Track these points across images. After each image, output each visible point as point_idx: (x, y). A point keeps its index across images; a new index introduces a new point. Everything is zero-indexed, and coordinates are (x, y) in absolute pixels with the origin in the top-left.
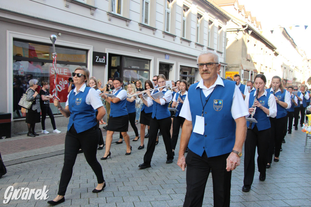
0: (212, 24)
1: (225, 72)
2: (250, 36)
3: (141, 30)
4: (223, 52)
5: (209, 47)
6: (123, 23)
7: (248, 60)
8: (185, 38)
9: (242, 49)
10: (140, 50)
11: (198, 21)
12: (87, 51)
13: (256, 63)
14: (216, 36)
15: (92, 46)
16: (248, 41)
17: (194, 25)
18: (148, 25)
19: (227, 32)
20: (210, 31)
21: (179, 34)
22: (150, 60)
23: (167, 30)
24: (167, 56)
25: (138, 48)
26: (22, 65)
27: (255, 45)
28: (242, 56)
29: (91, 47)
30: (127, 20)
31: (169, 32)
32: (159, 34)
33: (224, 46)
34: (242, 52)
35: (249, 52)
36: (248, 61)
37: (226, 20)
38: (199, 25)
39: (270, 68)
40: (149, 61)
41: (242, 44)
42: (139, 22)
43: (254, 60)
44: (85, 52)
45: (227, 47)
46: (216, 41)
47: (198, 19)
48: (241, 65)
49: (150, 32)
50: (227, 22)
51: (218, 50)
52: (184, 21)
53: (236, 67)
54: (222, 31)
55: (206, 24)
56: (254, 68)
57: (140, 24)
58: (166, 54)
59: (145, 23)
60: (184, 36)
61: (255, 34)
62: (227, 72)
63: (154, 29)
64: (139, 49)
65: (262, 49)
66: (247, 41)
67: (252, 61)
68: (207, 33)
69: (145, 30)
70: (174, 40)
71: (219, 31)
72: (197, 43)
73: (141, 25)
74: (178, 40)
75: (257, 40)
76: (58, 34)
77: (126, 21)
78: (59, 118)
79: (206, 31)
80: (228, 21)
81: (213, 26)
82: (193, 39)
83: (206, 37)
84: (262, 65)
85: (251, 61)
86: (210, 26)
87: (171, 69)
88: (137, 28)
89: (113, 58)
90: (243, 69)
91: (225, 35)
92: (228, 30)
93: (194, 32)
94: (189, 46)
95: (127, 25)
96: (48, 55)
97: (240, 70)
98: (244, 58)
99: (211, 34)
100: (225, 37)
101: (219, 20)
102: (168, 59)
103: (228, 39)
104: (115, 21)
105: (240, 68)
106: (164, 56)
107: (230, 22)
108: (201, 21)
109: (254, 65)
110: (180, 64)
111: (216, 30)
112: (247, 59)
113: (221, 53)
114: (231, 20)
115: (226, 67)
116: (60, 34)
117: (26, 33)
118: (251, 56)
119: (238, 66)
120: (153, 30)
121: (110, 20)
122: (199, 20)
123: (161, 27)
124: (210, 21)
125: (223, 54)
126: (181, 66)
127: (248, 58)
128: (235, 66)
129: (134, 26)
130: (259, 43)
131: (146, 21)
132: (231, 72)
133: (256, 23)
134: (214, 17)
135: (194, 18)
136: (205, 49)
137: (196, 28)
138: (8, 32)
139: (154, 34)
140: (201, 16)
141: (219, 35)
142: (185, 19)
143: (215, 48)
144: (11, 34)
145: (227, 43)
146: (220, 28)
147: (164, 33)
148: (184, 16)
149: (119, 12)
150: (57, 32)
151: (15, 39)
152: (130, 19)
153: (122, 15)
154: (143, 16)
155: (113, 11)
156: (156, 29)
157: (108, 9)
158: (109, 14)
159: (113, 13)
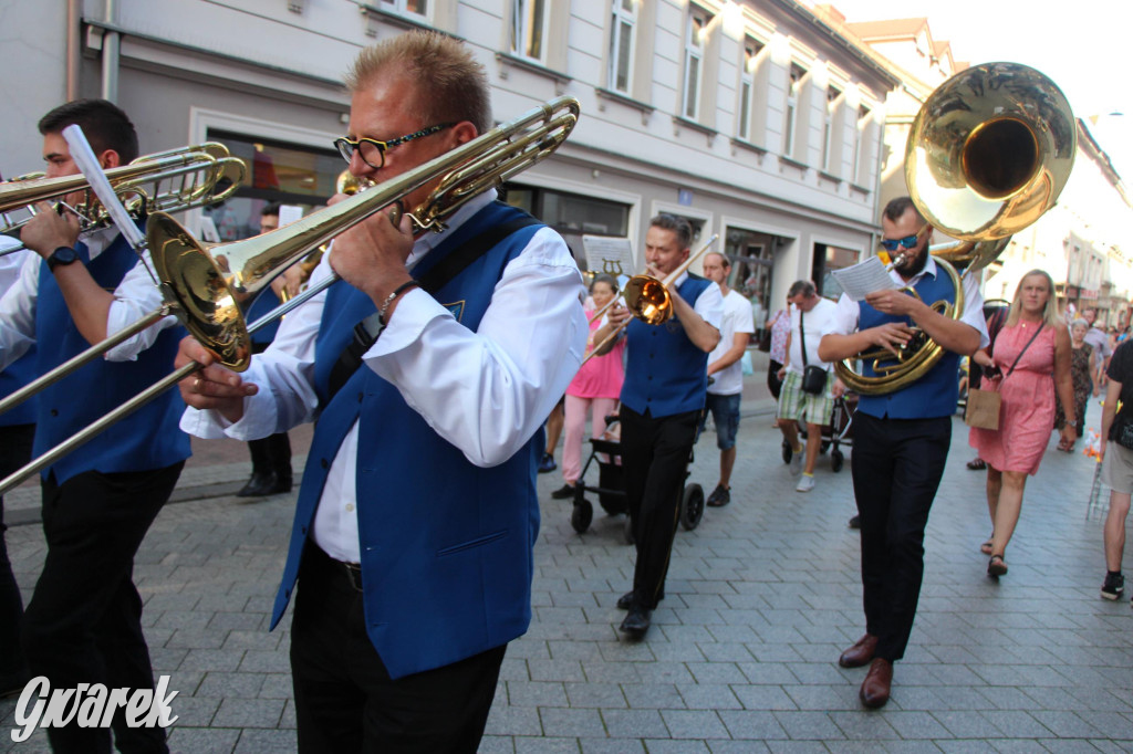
0: (839, 99)
1: (876, 254)
4: (871, 187)
5: (826, 171)
6: (545, 88)
8: (747, 140)
10: (596, 173)
11: (790, 88)
14: (849, 136)
17: (777, 100)
18: (628, 94)
19: (888, 127)
20: (830, 119)
21: (727, 126)
22: (629, 206)
23: (691, 112)
24: (686, 196)
25: (592, 167)
26: (231, 209)
30: (560, 79)
31: (695, 120)
32: (662, 124)
33: (873, 170)
37: (885, 87)
38: (794, 101)
40: (625, 209)
42: (599, 84)
45: (884, 176)
46: (848, 154)
47: (791, 80)
49: (633, 117)
50: (889, 93)
51: (856, 183)
52: (746, 87)
54: (870, 124)
55: (818, 98)
57: (603, 93)
58: (680, 188)
59: (618, 88)
60: (743, 133)
63: (644, 109)
64: (595, 169)
68: (820, 126)
69: (616, 112)
70: (710, 145)
71: (862, 123)
72: (787, 157)
73: (604, 95)
74: (722, 146)
76: (340, 117)
77: (556, 81)
79: (816, 120)
80: (892, 89)
81: (842, 106)
82: (774, 145)
83: (815, 139)
86: (832, 105)
87: (696, 236)
88: (590, 103)
89: (511, 194)
91: (881, 136)
92: (889, 120)
93: (776, 121)
94: (757, 166)
95: (560, 95)
96: (310, 180)
99: (832, 129)
100: (880, 143)
101: (861, 86)
102: (689, 203)
103: (889, 147)
104: (520, 80)
106: (673, 194)
107: (898, 91)
108: (804, 88)
110: (726, 221)
111: (850, 117)
113: (865, 192)
114: (900, 88)
120: (642, 111)
122: (797, 86)
123: (667, 102)
124: (831, 88)
125: (871, 196)
126: (730, 228)
131: (622, 82)
134: (847, 76)
135: (780, 78)
136: (812, 176)
137: (784, 109)
138: (194, 111)
139: (645, 123)
140: (802, 72)
141: (860, 135)
142: (749, 79)
143: (846, 174)
144: (202, 117)
145: (885, 160)
146: (864, 111)
147: (681, 122)
148: (746, 70)
149: (535, 52)
150: (337, 111)
151: (213, 133)
152: (570, 75)
153: (542, 63)
154: (612, 66)
155: (515, 49)
156: (652, 110)
157: (500, 44)
158: (503, 58)
159: (514, 55)
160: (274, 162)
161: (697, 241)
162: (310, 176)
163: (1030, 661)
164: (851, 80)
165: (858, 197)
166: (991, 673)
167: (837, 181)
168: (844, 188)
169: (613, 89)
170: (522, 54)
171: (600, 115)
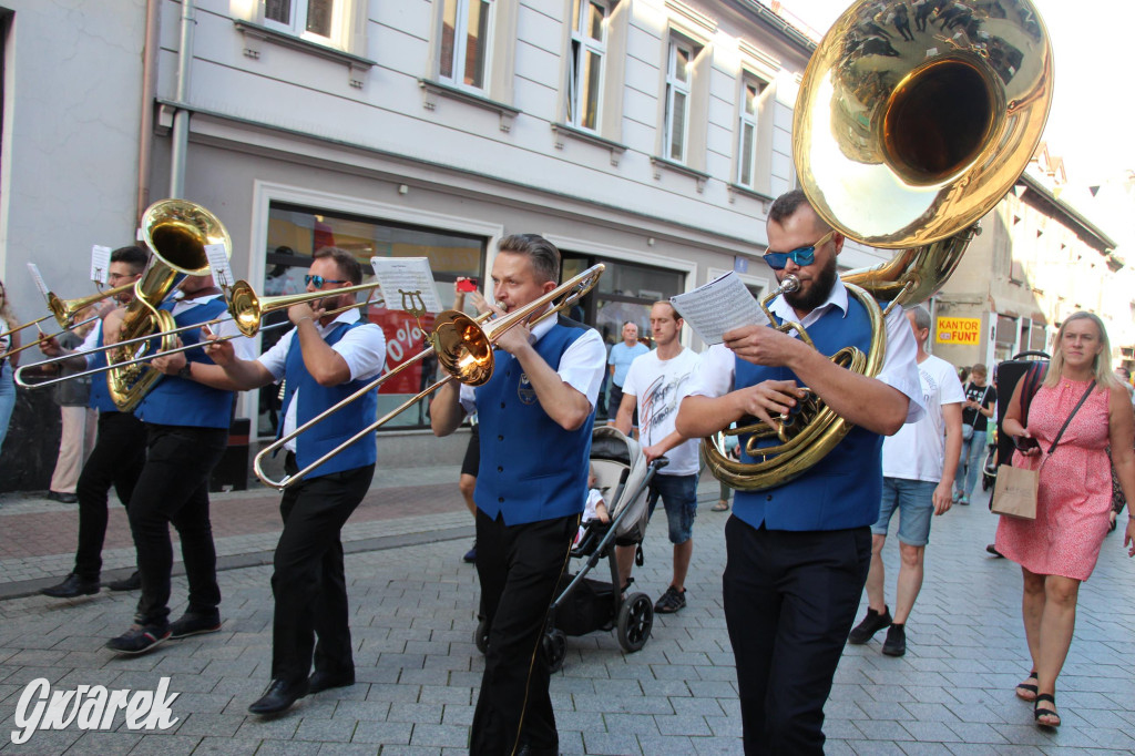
1: (936, 320)
2: (1023, 204)
3: (657, 178)
6: (601, 158)
7: (1017, 283)
9: (995, 246)
10: (652, 241)
12: (485, 240)
13: (1041, 293)
15: (502, 226)
16: (1017, 220)
18: (683, 162)
22: (684, 274)
23: (745, 179)
24: (742, 263)
25: (647, 235)
26: (291, 279)
27: (1039, 234)
28: (994, 269)
29: (498, 228)
30: (615, 148)
31: (750, 187)
32: (718, 191)
34: (994, 255)
35: (1016, 255)
36: (1014, 287)
40: (680, 277)
41: (995, 229)
42: (653, 154)
43: (1034, 282)
44: (479, 243)
48: (990, 299)
49: (688, 185)
53: (973, 304)
56: (1032, 309)
57: (657, 161)
58: (736, 256)
59: (672, 157)
61: (1039, 196)
62: (941, 319)
63: (699, 177)
64: (650, 237)
65: (1063, 246)
66: (1012, 220)
67: (1028, 285)
69: (671, 180)
73: (659, 163)
75: (1047, 218)
76: (399, 188)
77: (611, 150)
78: (389, 440)
84: (1061, 298)
85: (1023, 285)
88: (646, 171)
89: (566, 262)
90: (994, 310)
95: (615, 164)
97: (986, 313)
98: (1001, 276)
102: (745, 271)
104: (576, 150)
105: (987, 306)
106: (730, 262)
109: (1033, 298)
112: (1010, 277)
115: (937, 301)
116: (404, 189)
117: (307, 187)
118: (1025, 270)
119: (979, 301)
120: (697, 179)
121: (559, 147)
123: (722, 169)
127: (1015, 276)
128: (970, 300)
129: (637, 167)
130: (1053, 226)
131: (677, 151)
132: (956, 320)
133: (1048, 160)
138: (258, 183)
139: (700, 191)
144: (267, 189)
147: (735, 189)
149: (590, 122)
150: (395, 182)
151: (275, 205)
152: (625, 144)
153: (597, 133)
154: (666, 135)
155: (570, 120)
156: (707, 177)
157: (556, 115)
158: (559, 129)
159: (570, 125)
160: (333, 232)
162: (369, 246)
169: (668, 158)
170: (577, 124)
171: (655, 183)
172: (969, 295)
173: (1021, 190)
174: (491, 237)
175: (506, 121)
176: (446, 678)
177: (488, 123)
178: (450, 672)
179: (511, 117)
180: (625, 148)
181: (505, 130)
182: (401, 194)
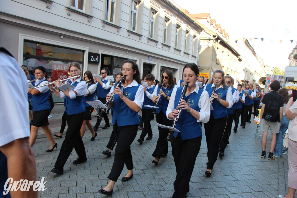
0: (189, 33)
3: (129, 36)
4: (197, 56)
5: (185, 52)
6: (114, 30)
7: (218, 64)
8: (166, 44)
9: (213, 55)
10: (128, 52)
11: (176, 30)
12: (84, 51)
13: (223, 67)
14: (191, 43)
15: (88, 48)
16: (218, 48)
17: (173, 33)
18: (136, 32)
19: (201, 40)
20: (186, 38)
21: (161, 40)
23: (151, 36)
24: (150, 58)
26: (30, 62)
27: (223, 52)
28: (212, 60)
29: (87, 48)
30: (118, 28)
31: (153, 38)
32: (144, 40)
33: (197, 52)
34: (212, 57)
35: (218, 57)
36: (217, 65)
37: (200, 30)
38: (177, 34)
39: (235, 71)
41: (213, 50)
42: (128, 29)
43: (222, 64)
44: (82, 52)
45: (200, 53)
46: (191, 47)
47: (177, 28)
48: (211, 68)
49: (137, 38)
50: (201, 32)
51: (193, 55)
52: (165, 30)
53: (207, 69)
54: (197, 39)
55: (183, 33)
57: (129, 31)
58: (149, 56)
59: (133, 30)
60: (165, 42)
61: (223, 43)
63: (140, 36)
64: (127, 51)
65: (228, 55)
66: (217, 48)
67: (220, 65)
68: (184, 40)
69: (132, 36)
70: (156, 45)
71: (194, 40)
72: (176, 48)
74: (160, 45)
75: (225, 48)
76: (60, 37)
77: (117, 28)
79: (183, 39)
81: (190, 35)
82: (172, 45)
83: (183, 43)
84: (228, 68)
85: (219, 65)
86: (187, 35)
87: (153, 69)
88: (126, 34)
89: (105, 57)
90: (212, 71)
91: (199, 43)
92: (201, 39)
93: (173, 39)
94: (168, 51)
95: (118, 32)
96: (52, 54)
97: (210, 72)
98: (214, 62)
99: (187, 41)
100: (199, 45)
101: (194, 30)
102: (151, 60)
103: (201, 46)
104: (108, 28)
105: (211, 70)
106: (147, 58)
107: (203, 32)
108: (180, 30)
109: (222, 68)
110: (161, 65)
111: (191, 38)
112: (216, 63)
113: (195, 57)
114: (204, 31)
116: (62, 37)
118: (220, 61)
119: (209, 68)
120: (139, 36)
121: (103, 27)
122: (178, 30)
123: (146, 34)
124: (186, 30)
125: (197, 58)
126: (161, 66)
127: (217, 62)
128: (207, 68)
129: (124, 32)
130: (226, 50)
131: (134, 28)
132: (203, 73)
133: (225, 34)
134: (191, 28)
135: (174, 28)
136: (182, 53)
137: (175, 36)
138: (20, 34)
139: (140, 39)
140: (179, 26)
141: (194, 43)
142: (166, 28)
143: (190, 53)
144: (22, 36)
145: (200, 49)
146: (195, 36)
147: (149, 39)
148: (165, 26)
149: (111, 20)
150: (59, 35)
151: (25, 41)
152: (121, 26)
153: (113, 23)
154: (131, 24)
155: (106, 20)
156: (142, 36)
157: (103, 18)
158: (103, 22)
159: (106, 21)
160: (42, 49)
161: (153, 70)
163: (246, 174)
164: (191, 29)
165: (194, 58)
166: (238, 177)
167: (188, 54)
168: (190, 56)
170: (109, 21)
171: (128, 37)
172: (206, 67)
173: (219, 41)
174: (85, 51)
175: (89, 19)
176: (83, 168)
177: (85, 20)
178: (84, 166)
179: (91, 18)
180: (121, 28)
181: (89, 22)
182: (61, 38)
